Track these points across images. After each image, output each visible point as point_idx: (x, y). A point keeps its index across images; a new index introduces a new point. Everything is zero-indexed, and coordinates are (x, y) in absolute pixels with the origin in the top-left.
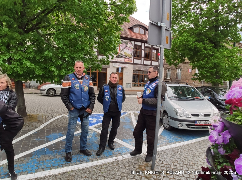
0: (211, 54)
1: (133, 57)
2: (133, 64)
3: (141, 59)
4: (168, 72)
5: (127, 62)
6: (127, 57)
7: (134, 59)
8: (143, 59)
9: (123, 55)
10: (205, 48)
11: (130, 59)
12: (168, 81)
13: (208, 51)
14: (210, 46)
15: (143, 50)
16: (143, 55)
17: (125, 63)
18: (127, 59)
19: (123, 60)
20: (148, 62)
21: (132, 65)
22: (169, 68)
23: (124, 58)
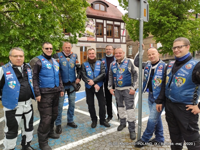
0: (175, 27)
1: (95, 35)
2: (96, 42)
3: (103, 37)
4: (129, 48)
5: (89, 40)
6: (89, 35)
7: (97, 37)
8: (105, 37)
9: (85, 34)
10: (168, 22)
11: (93, 37)
12: (130, 57)
13: (172, 24)
14: (173, 19)
15: (105, 27)
16: (105, 33)
17: (87, 42)
18: (89, 38)
19: (85, 39)
20: (110, 40)
21: (95, 44)
22: (131, 45)
23: (87, 36)
